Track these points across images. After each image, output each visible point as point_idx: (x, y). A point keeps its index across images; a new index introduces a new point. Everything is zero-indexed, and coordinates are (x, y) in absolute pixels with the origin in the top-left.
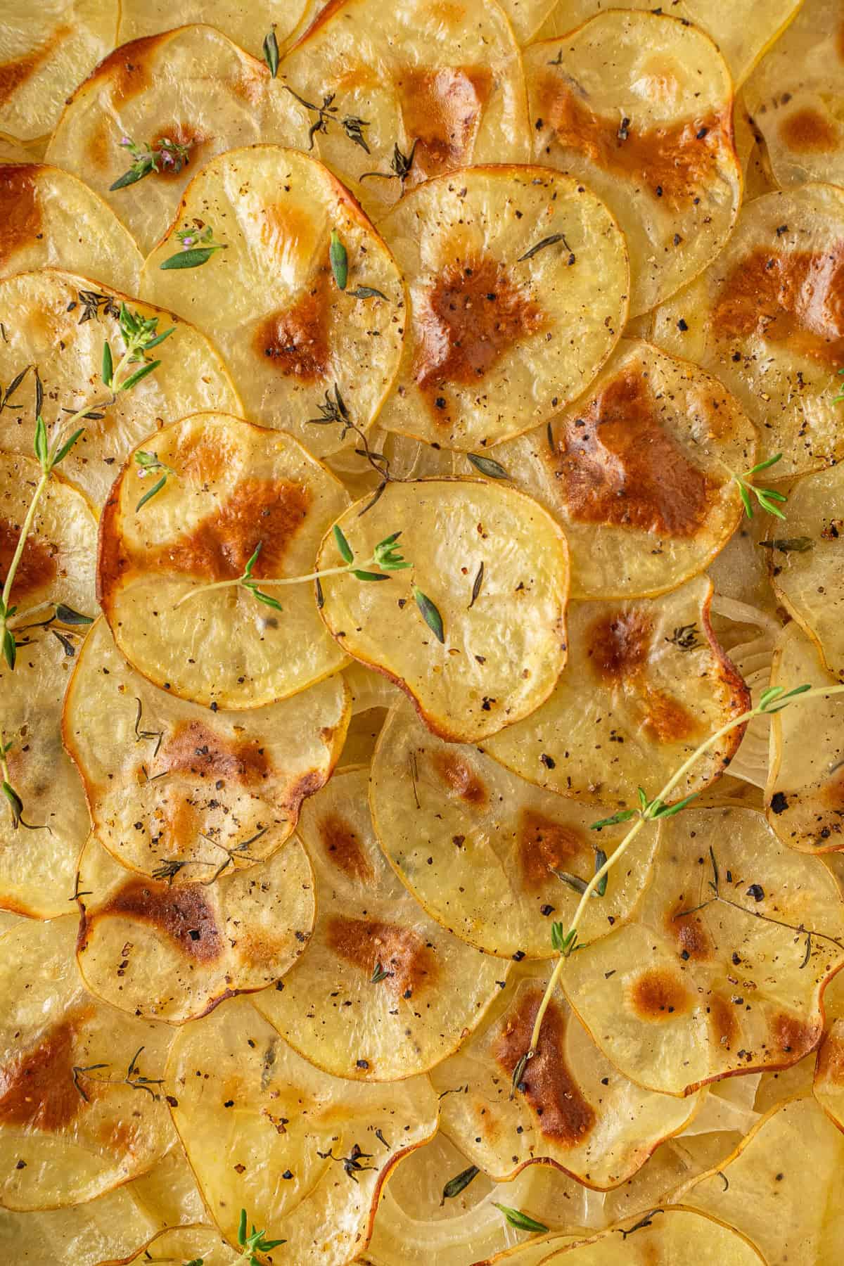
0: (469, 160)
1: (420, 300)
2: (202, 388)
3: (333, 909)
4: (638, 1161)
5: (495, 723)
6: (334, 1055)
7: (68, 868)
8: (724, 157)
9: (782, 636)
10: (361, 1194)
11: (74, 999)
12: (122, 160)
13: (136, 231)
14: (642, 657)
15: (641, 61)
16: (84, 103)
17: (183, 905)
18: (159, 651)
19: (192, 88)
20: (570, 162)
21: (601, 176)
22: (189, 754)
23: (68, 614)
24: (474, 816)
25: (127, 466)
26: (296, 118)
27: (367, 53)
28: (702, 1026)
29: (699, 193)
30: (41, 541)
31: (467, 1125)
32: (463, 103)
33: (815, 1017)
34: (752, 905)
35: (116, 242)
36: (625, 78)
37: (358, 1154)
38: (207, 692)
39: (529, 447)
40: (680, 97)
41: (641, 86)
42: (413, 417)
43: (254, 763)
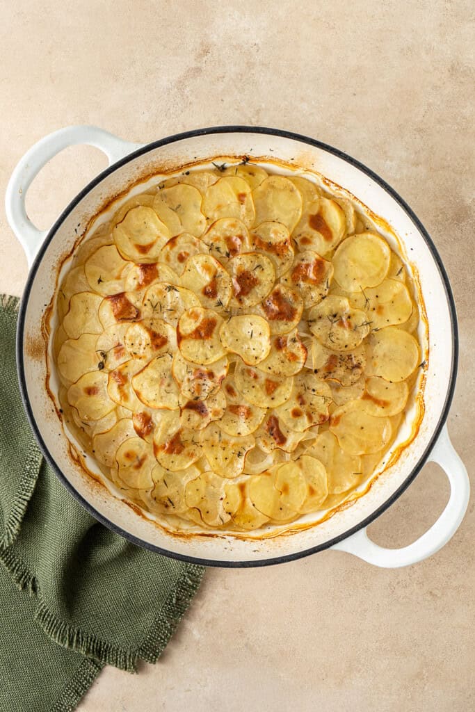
0: (241, 252)
1: (234, 281)
2: (193, 302)
3: (230, 403)
4: (296, 446)
5: (258, 362)
6: (233, 433)
7: (176, 400)
8: (290, 248)
9: (313, 338)
10: (241, 460)
11: (179, 427)
13: (177, 273)
14: (286, 345)
15: (271, 231)
16: (164, 250)
17: (199, 406)
18: (190, 355)
19: (185, 245)
20: (260, 251)
21: (266, 253)
22: (198, 375)
23: (171, 350)
24: (256, 382)
25: (180, 319)
26: (206, 248)
27: (218, 234)
28: (306, 418)
29: (286, 254)
31: (261, 444)
32: (239, 242)
33: (327, 414)
34: (313, 393)
35: (173, 276)
36: (269, 234)
37: (239, 453)
38: (200, 362)
39: (259, 307)
40: (280, 237)
41: (272, 235)
42: (235, 303)
43: (211, 375)
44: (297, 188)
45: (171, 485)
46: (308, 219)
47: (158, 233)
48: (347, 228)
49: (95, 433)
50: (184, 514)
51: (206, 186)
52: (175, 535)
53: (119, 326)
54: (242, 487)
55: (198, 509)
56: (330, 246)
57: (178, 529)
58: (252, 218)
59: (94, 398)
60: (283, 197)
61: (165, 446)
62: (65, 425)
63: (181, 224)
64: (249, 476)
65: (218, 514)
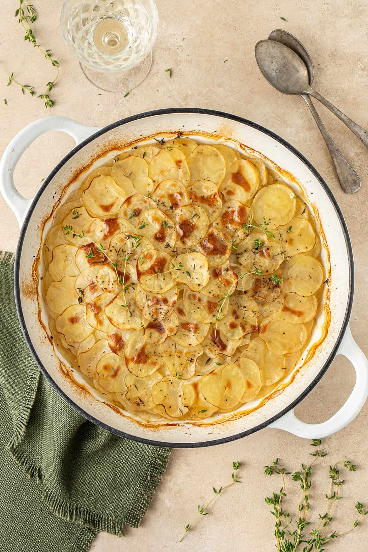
0: (181, 205)
1: (178, 227)
2: (147, 246)
3: (181, 322)
4: (234, 351)
5: (201, 288)
6: (186, 344)
7: (140, 322)
8: (219, 199)
9: (241, 267)
10: (193, 365)
11: (144, 343)
12: (129, 215)
13: (133, 225)
14: (221, 274)
15: (203, 187)
16: (122, 208)
17: (158, 325)
18: (148, 286)
19: (138, 203)
20: (196, 203)
21: (201, 204)
22: (155, 302)
23: (133, 284)
24: (200, 304)
25: (138, 260)
26: (154, 204)
27: (163, 193)
28: (240, 329)
29: (216, 204)
30: (127, 273)
31: (207, 351)
32: (179, 197)
33: (257, 324)
34: (244, 309)
35: (131, 227)
36: (202, 190)
37: (191, 359)
38: (156, 292)
39: (198, 246)
40: (210, 191)
41: (204, 191)
42: (180, 244)
43: (165, 301)
44: (221, 153)
45: (140, 388)
46: (230, 176)
47: (117, 195)
48: (261, 181)
49: (79, 352)
50: (152, 409)
51: (151, 156)
52: (146, 426)
53: (92, 269)
54: (195, 386)
55: (163, 405)
56: (250, 195)
57: (148, 422)
58: (188, 179)
59: (76, 325)
60: (210, 161)
61: (134, 358)
62: (55, 348)
63: (134, 187)
64: (200, 377)
65: (178, 407)
